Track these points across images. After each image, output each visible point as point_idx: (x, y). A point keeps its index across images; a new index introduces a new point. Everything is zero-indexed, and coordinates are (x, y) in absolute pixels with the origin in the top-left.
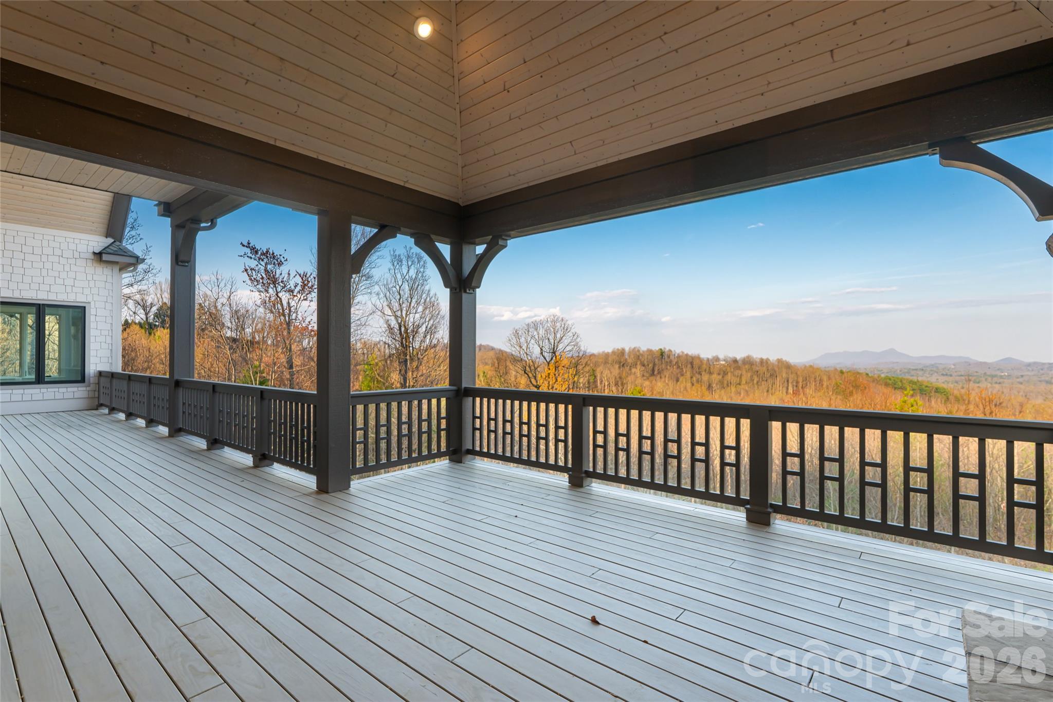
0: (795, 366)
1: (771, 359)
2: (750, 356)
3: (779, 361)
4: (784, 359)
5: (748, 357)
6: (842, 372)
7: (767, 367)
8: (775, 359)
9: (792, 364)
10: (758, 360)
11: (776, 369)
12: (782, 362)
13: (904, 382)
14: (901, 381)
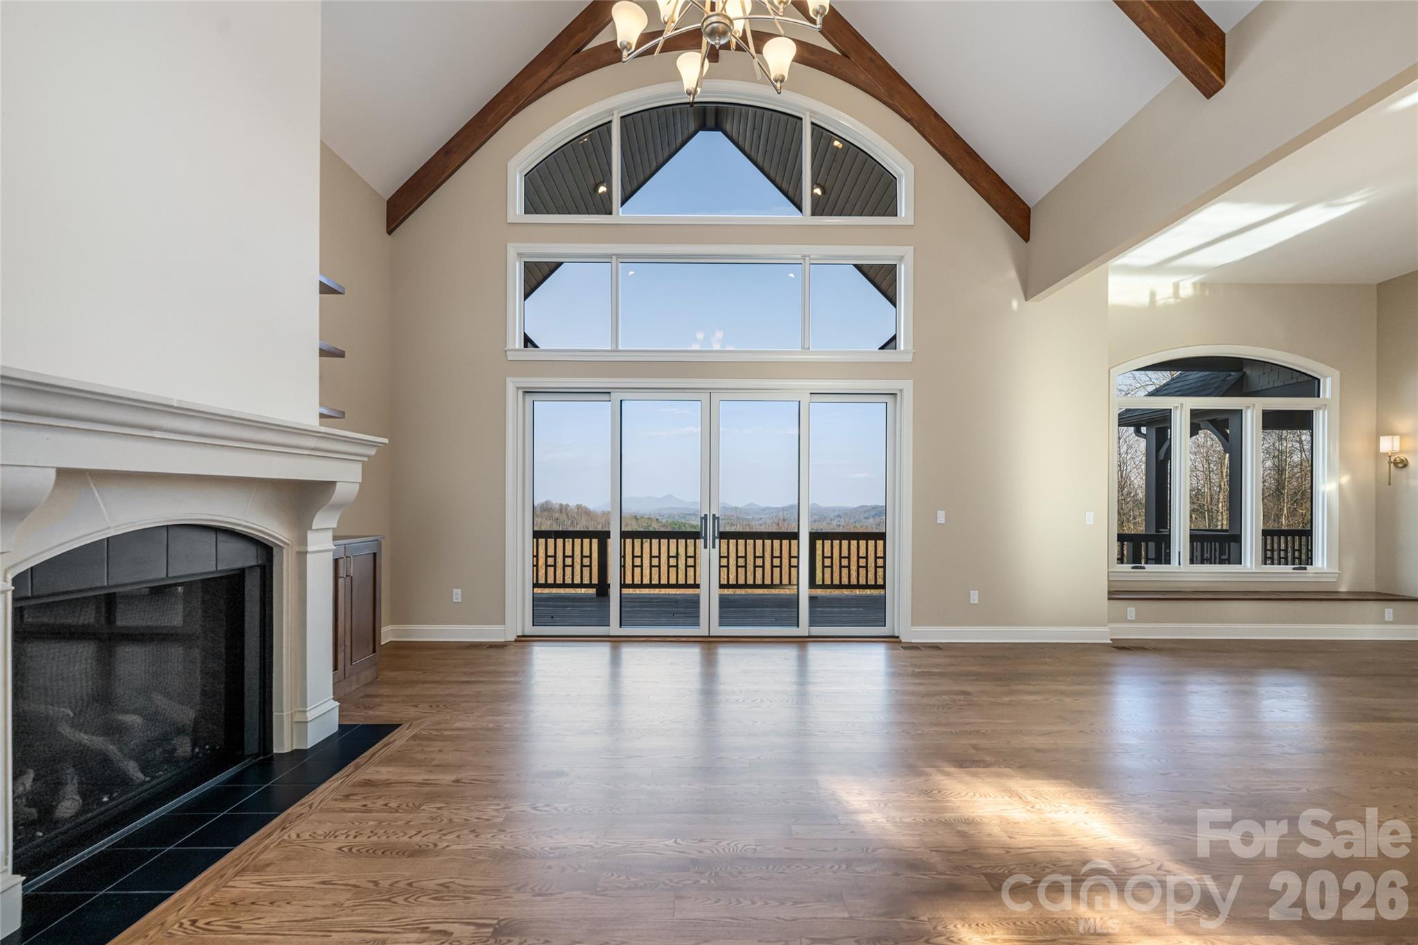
0: (594, 511)
1: (570, 505)
2: (550, 502)
3: (579, 507)
4: (583, 505)
5: (547, 502)
6: (636, 518)
7: (567, 514)
8: (575, 504)
9: (591, 510)
10: (558, 507)
11: (576, 516)
12: (582, 508)
13: (687, 526)
14: (684, 526)
